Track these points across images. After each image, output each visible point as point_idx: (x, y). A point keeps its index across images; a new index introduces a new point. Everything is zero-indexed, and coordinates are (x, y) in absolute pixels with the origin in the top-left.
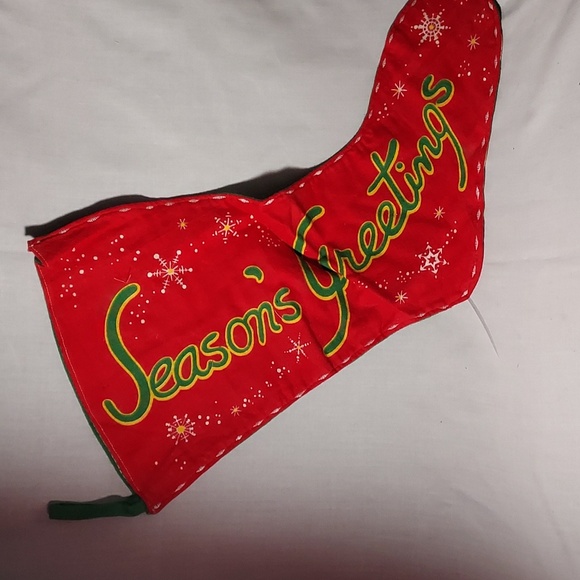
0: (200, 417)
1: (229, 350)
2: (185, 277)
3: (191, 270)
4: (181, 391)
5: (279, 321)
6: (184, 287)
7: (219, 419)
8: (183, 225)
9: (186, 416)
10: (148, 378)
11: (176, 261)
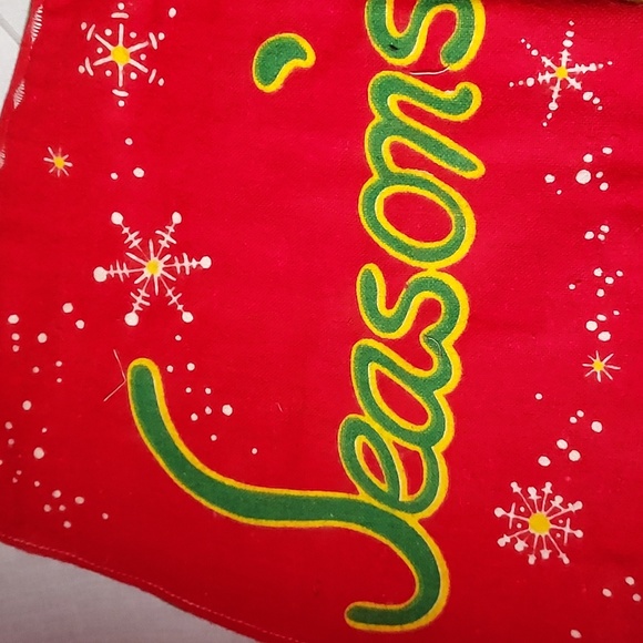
0: (544, 461)
1: (431, 270)
2: (187, 243)
3: (177, 218)
4: (447, 454)
5: (447, 82)
6: (206, 262)
7: (583, 421)
8: (60, 162)
9: (515, 487)
10: (363, 496)
11: (134, 240)
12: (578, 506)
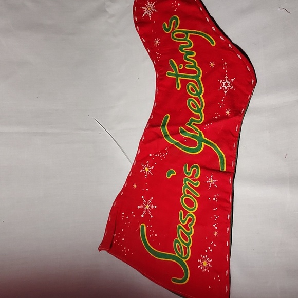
0: (206, 251)
2: (153, 203)
3: (152, 198)
4: (191, 248)
5: (195, 180)
6: (156, 207)
7: (213, 244)
8: (135, 186)
9: (201, 256)
10: (177, 255)
11: (145, 201)
12: (211, 260)
